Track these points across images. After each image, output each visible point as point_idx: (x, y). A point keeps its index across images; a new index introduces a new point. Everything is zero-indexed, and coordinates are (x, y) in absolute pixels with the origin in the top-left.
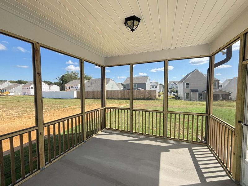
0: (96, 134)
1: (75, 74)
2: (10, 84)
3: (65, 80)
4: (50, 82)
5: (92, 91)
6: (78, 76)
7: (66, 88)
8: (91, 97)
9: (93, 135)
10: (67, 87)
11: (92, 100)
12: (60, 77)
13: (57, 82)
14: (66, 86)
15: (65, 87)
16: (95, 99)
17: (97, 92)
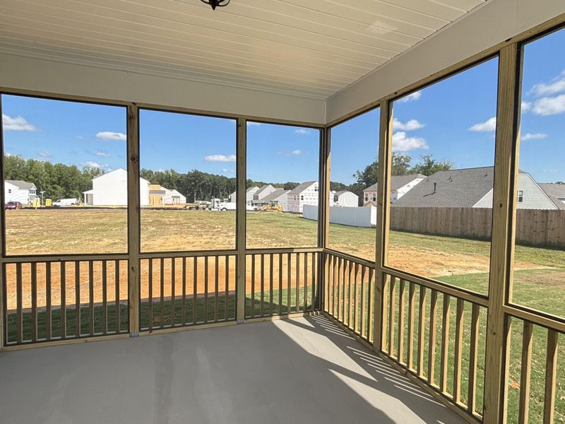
0: (285, 317)
1: (400, 160)
2: (274, 190)
3: (374, 177)
4: (341, 185)
5: (419, 209)
6: (409, 166)
7: (367, 199)
8: (416, 227)
9: (272, 316)
10: (369, 197)
11: (415, 235)
12: (362, 170)
13: (355, 184)
14: (367, 195)
15: (365, 197)
16: (426, 233)
17: (434, 213)
